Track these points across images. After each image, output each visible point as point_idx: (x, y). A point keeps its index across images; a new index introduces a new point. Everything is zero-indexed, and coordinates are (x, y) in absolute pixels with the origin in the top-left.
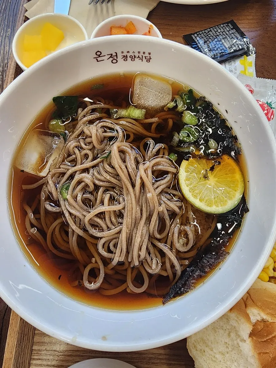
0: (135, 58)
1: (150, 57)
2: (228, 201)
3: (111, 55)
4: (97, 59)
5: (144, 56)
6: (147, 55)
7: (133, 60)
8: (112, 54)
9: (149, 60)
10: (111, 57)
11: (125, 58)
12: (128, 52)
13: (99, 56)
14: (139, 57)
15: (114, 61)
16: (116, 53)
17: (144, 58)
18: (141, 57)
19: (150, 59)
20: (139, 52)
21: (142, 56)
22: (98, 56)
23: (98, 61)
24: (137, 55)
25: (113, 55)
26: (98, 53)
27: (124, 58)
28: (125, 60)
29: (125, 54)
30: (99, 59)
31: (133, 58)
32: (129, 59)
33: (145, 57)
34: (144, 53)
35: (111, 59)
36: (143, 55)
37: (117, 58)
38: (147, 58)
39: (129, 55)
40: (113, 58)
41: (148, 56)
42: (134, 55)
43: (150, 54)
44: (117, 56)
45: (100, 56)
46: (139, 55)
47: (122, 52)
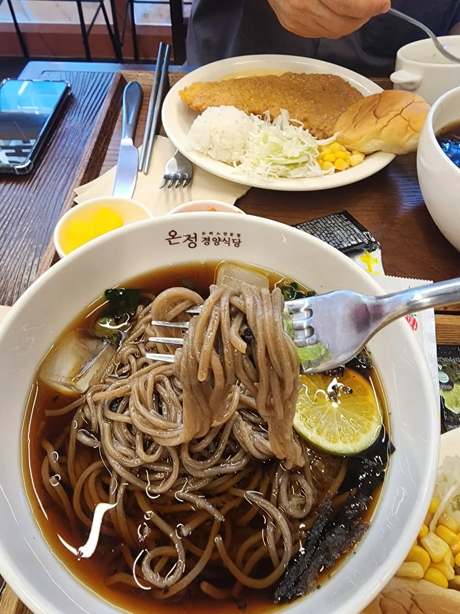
0: (219, 240)
1: (239, 240)
2: (361, 434)
3: (188, 237)
4: (170, 242)
5: (231, 238)
6: (235, 237)
7: (217, 244)
8: (189, 236)
9: (237, 244)
10: (188, 239)
11: (207, 241)
12: (211, 233)
13: (173, 237)
14: (225, 240)
15: (192, 245)
16: (195, 234)
17: (231, 241)
18: (227, 240)
19: (240, 242)
20: (225, 234)
21: (229, 239)
22: (171, 237)
23: (170, 244)
24: (222, 237)
25: (191, 237)
26: (173, 234)
27: (205, 241)
28: (207, 244)
29: (206, 236)
30: (173, 241)
31: (217, 241)
32: (212, 242)
33: (233, 240)
34: (232, 235)
35: (189, 242)
36: (230, 236)
37: (196, 241)
38: (235, 241)
39: (211, 237)
40: (191, 240)
41: (237, 238)
42: (219, 238)
43: (239, 235)
44: (196, 238)
45: (175, 237)
46: (225, 237)
47: (203, 233)
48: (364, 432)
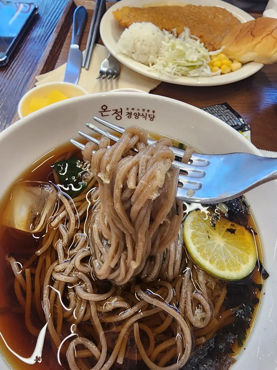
0: (139, 115)
1: (154, 115)
2: (242, 265)
3: (115, 111)
4: (102, 114)
5: (148, 114)
6: (151, 113)
7: (137, 117)
8: (117, 110)
9: (152, 118)
10: (116, 113)
11: (129, 115)
12: (133, 109)
13: (105, 111)
14: (143, 115)
15: (119, 118)
16: (121, 109)
17: (148, 116)
18: (145, 115)
19: (154, 117)
20: (144, 110)
21: (146, 114)
22: (103, 110)
23: (102, 116)
24: (141, 112)
26: (104, 108)
27: (128, 115)
28: (129, 117)
29: (130, 111)
30: (104, 113)
31: (137, 116)
32: (133, 116)
33: (149, 115)
34: (148, 111)
35: (116, 115)
38: (150, 116)
39: (133, 112)
40: (118, 114)
42: (139, 113)
43: (154, 112)
44: (121, 112)
45: (106, 110)
46: (143, 112)
47: (127, 109)
48: (244, 263)
